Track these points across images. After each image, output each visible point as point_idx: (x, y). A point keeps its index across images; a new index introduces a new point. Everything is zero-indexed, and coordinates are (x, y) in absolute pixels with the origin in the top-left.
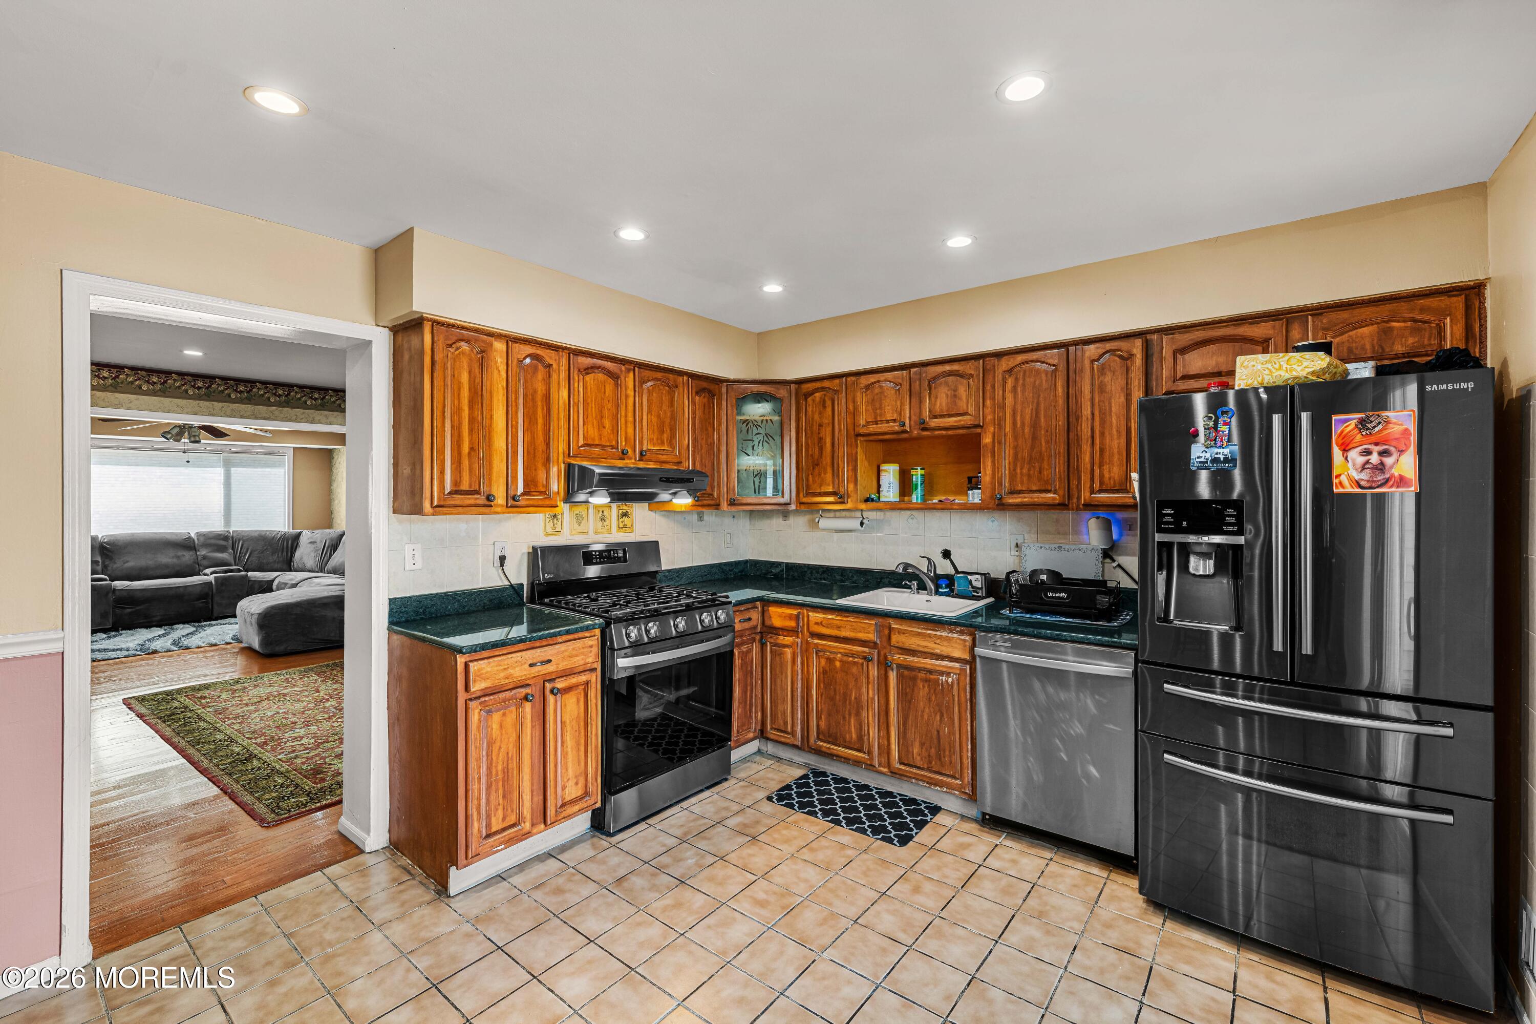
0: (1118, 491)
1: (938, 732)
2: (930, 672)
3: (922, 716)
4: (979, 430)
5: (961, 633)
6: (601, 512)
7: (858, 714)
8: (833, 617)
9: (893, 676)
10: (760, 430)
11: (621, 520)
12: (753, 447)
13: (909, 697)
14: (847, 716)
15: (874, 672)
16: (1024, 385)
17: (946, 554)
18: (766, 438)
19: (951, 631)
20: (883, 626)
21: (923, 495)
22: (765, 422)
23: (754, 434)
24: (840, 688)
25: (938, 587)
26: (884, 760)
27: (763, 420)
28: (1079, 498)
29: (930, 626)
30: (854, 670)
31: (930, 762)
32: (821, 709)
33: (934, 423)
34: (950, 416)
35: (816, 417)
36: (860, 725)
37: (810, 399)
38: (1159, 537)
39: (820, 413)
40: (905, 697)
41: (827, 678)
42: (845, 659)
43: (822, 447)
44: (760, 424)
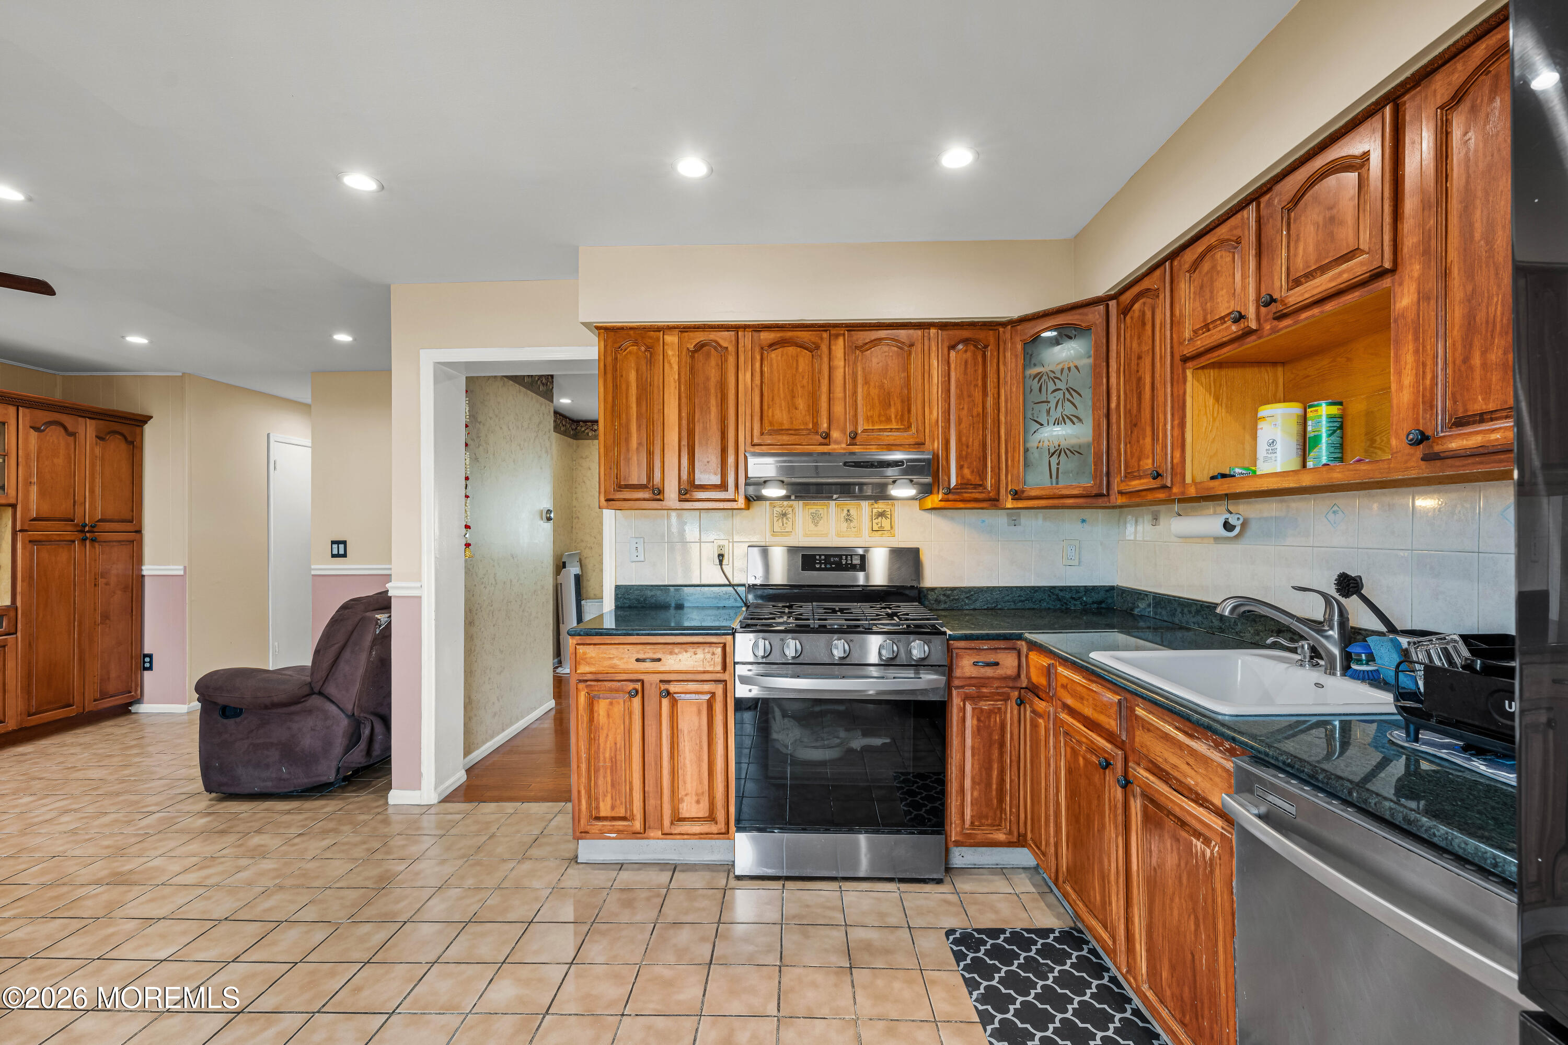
1: (1192, 955)
2: (1181, 822)
4: (1386, 283)
5: (1230, 754)
6: (845, 512)
8: (1078, 679)
9: (1135, 809)
10: (1060, 385)
11: (876, 521)
12: (1048, 412)
15: (1116, 791)
17: (1348, 585)
18: (1067, 395)
23: (1050, 391)
24: (1084, 805)
26: (1131, 964)
27: (1062, 370)
29: (1188, 725)
33: (1300, 295)
34: (1325, 269)
35: (1135, 345)
36: (1103, 883)
37: (1131, 316)
41: (1074, 784)
42: (1088, 756)
43: (1140, 392)
44: (1058, 375)
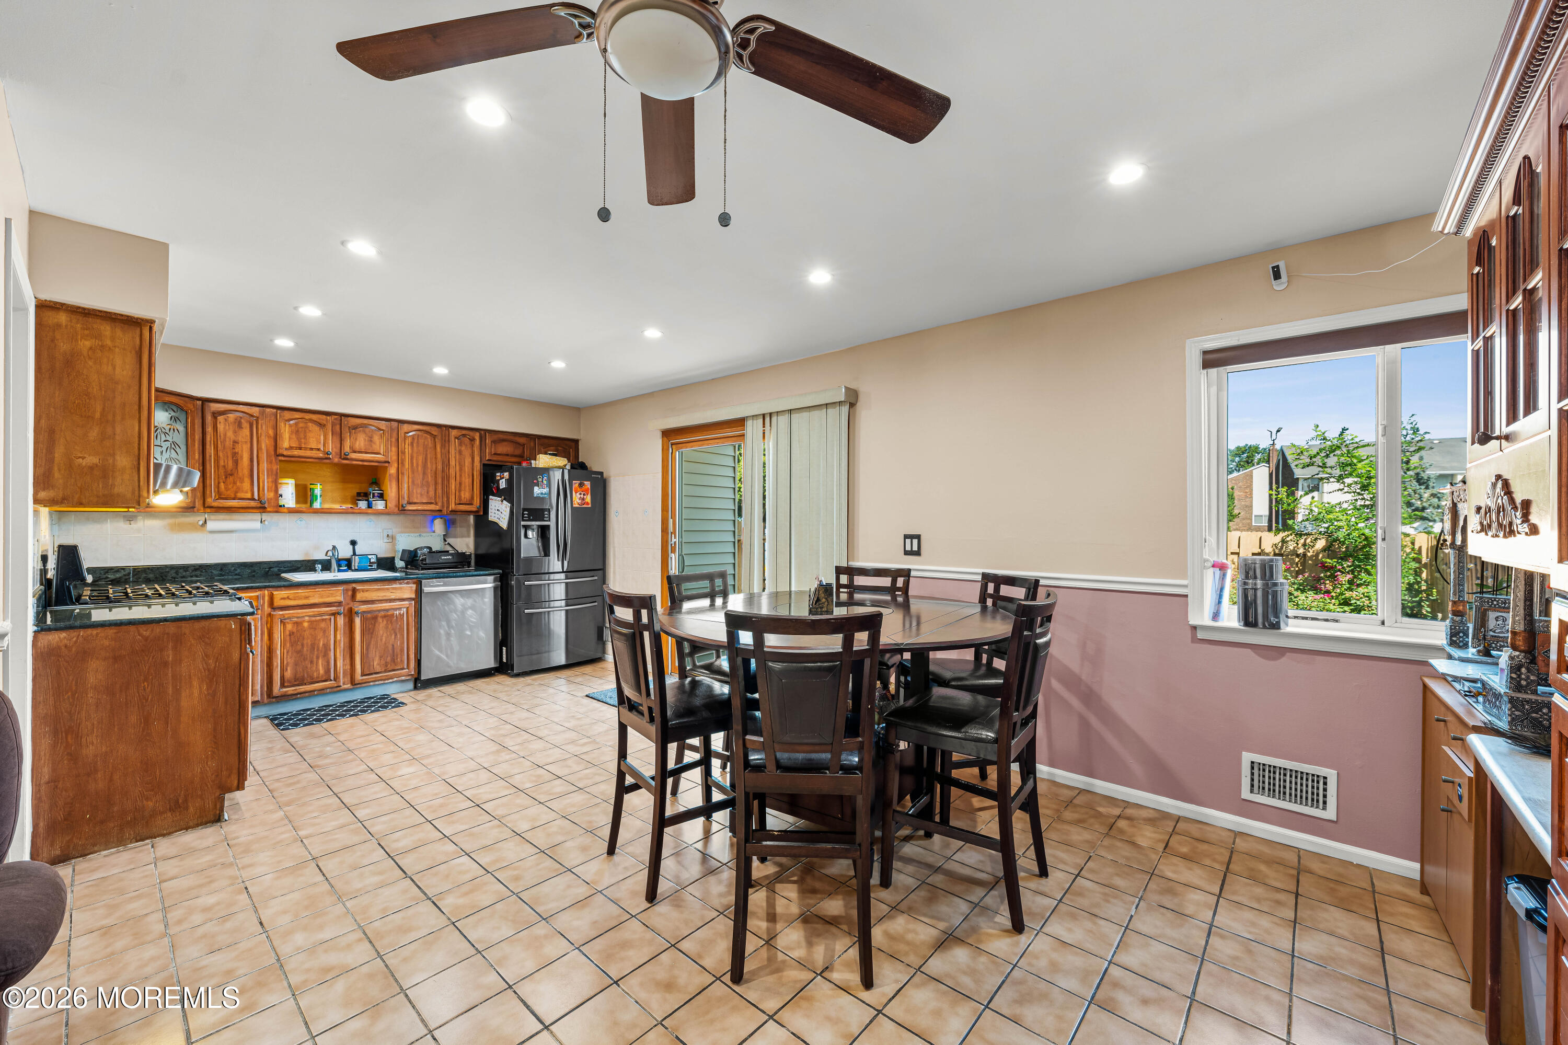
0: (468, 504)
1: (393, 645)
2: (387, 610)
3: (381, 640)
4: (387, 465)
5: (407, 583)
7: (326, 655)
8: (300, 591)
9: (358, 621)
12: (162, 453)
13: (371, 631)
14: (315, 660)
15: (341, 621)
16: (418, 443)
17: (353, 543)
18: (173, 446)
19: (401, 584)
20: (347, 590)
21: (321, 503)
22: (172, 430)
23: (162, 440)
24: (308, 642)
25: (339, 565)
26: (348, 679)
28: (448, 507)
29: (386, 583)
30: (323, 625)
31: (386, 666)
32: (287, 663)
33: (354, 456)
34: (366, 453)
35: (230, 434)
36: (328, 663)
37: (221, 419)
38: (523, 523)
39: (235, 432)
40: (368, 631)
41: (294, 639)
42: (313, 619)
43: (237, 460)
44: (168, 432)
